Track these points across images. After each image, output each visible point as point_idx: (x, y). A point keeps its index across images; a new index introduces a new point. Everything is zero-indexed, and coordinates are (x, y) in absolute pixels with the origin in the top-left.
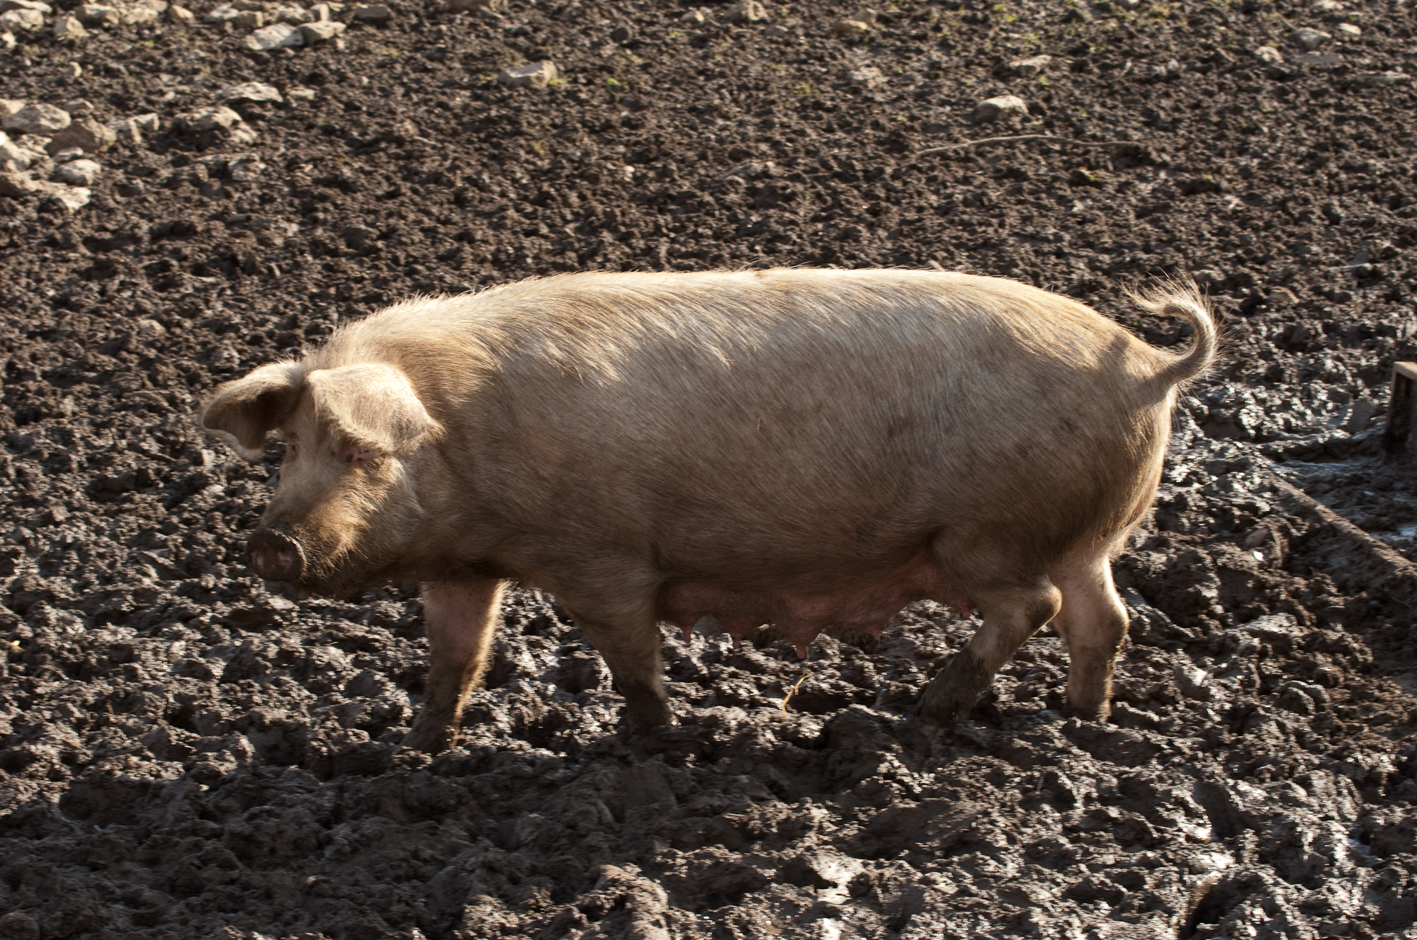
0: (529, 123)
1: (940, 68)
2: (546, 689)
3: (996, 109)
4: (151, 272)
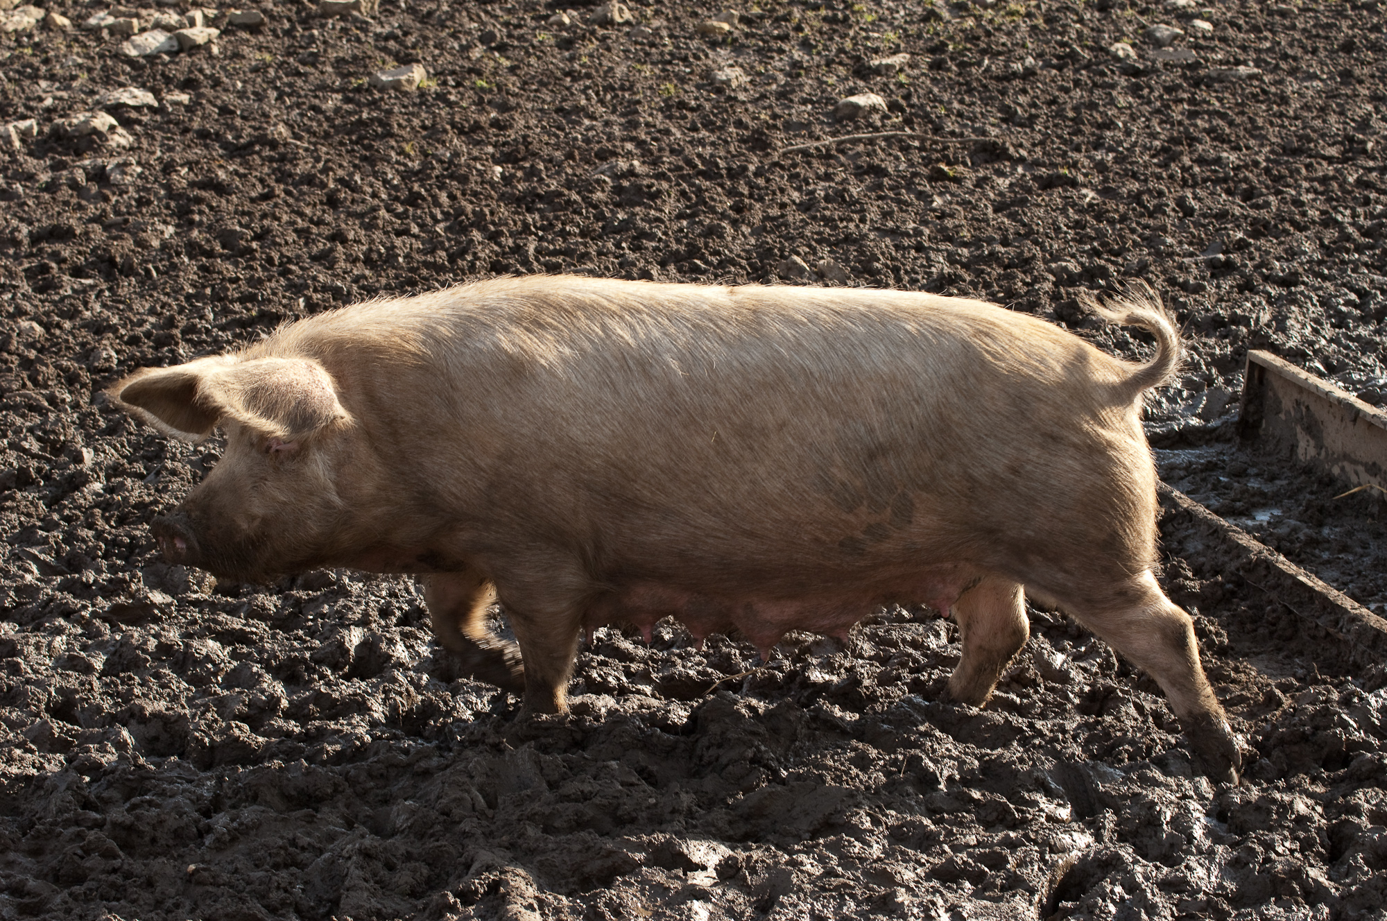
0: (400, 125)
1: (802, 67)
2: (420, 679)
3: (856, 107)
4: (30, 274)
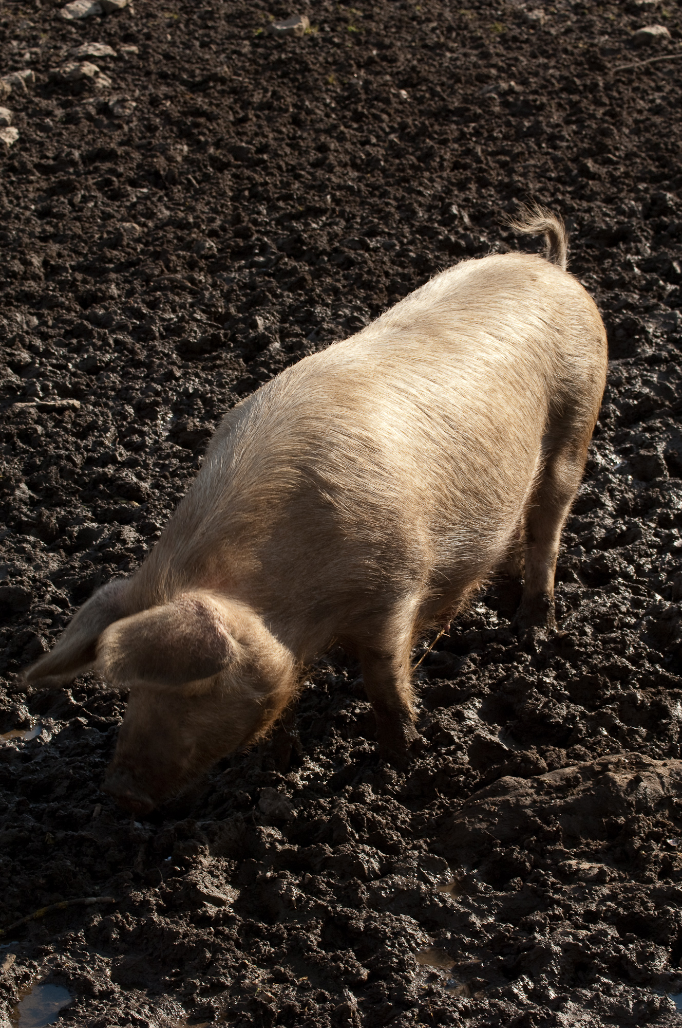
3: (649, 35)
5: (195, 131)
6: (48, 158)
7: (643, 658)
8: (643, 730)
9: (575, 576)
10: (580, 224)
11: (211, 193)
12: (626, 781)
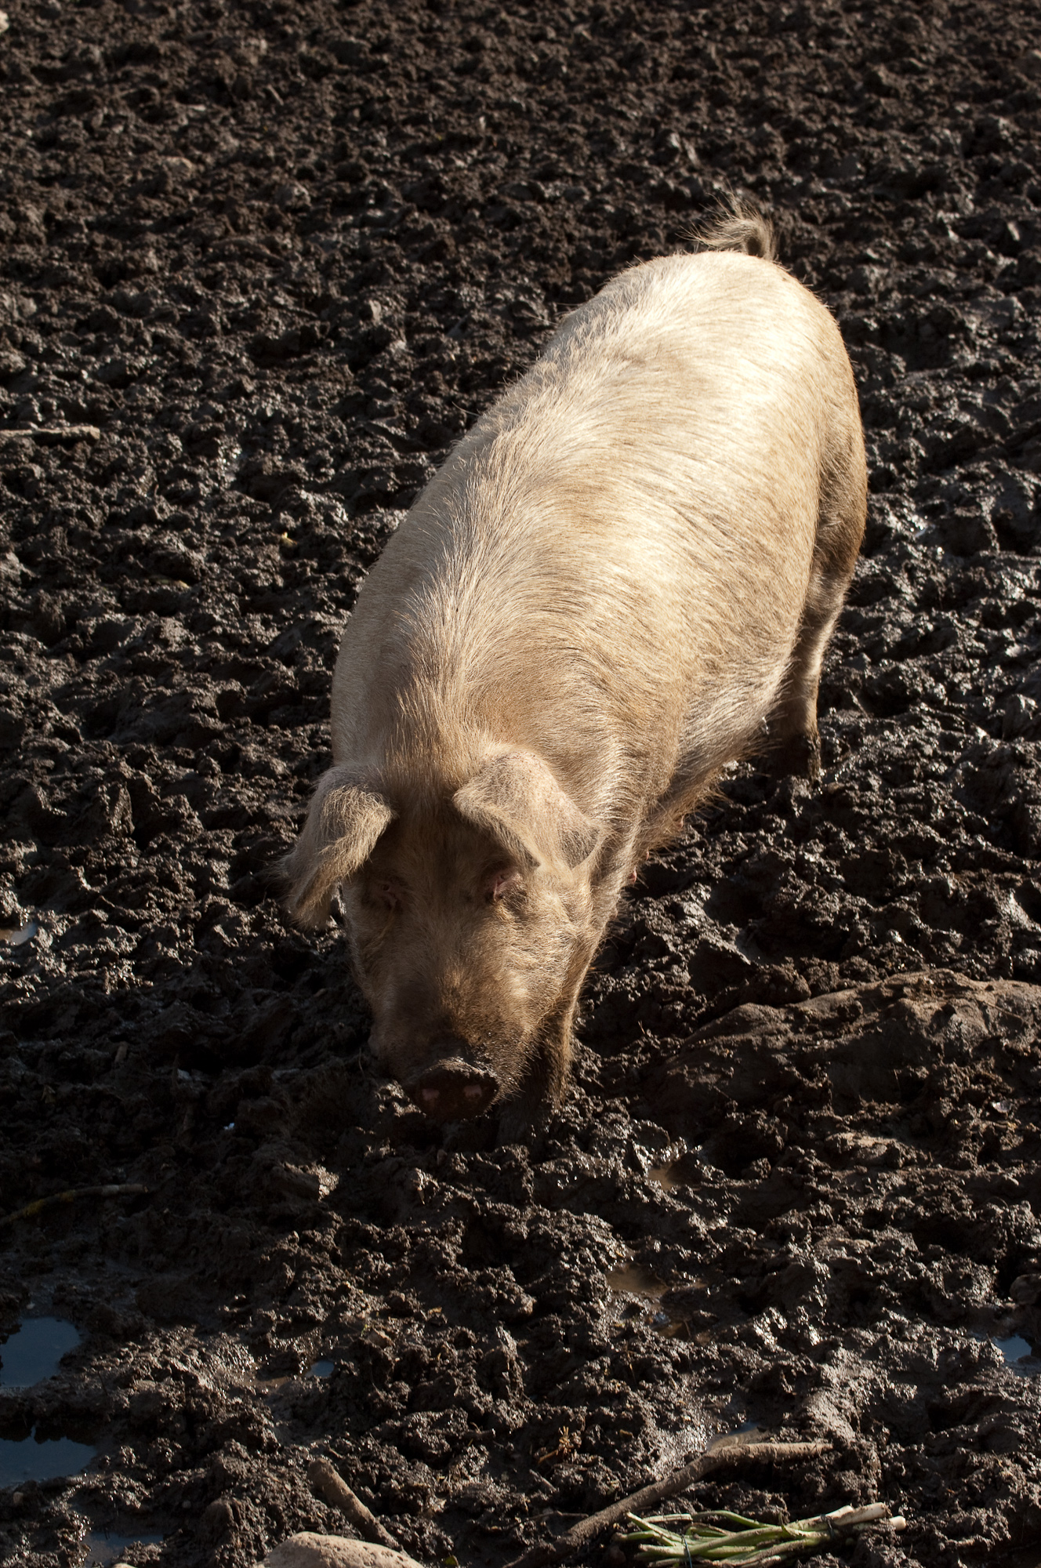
5: (279, 18)
6: (53, 58)
7: (958, 825)
8: (957, 936)
9: (855, 700)
10: (866, 164)
11: (302, 113)
12: (930, 1012)
